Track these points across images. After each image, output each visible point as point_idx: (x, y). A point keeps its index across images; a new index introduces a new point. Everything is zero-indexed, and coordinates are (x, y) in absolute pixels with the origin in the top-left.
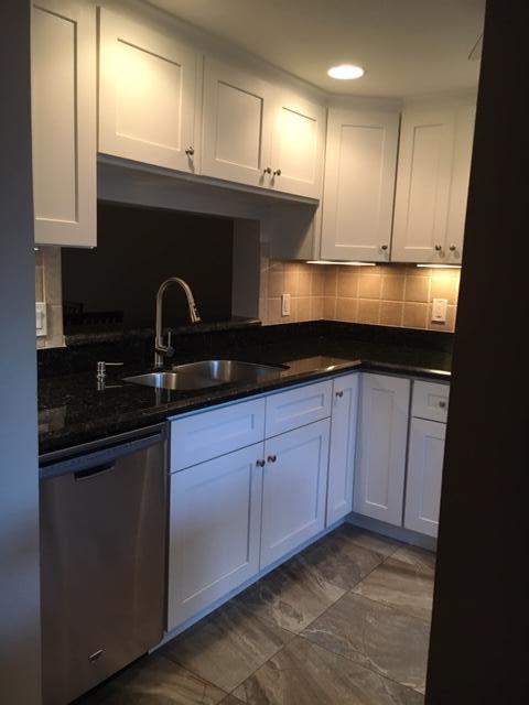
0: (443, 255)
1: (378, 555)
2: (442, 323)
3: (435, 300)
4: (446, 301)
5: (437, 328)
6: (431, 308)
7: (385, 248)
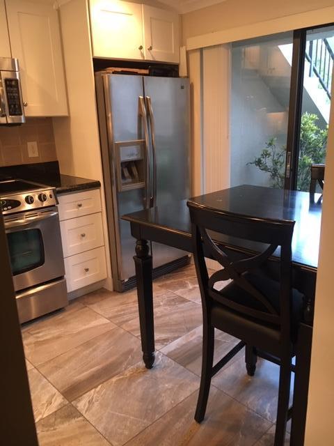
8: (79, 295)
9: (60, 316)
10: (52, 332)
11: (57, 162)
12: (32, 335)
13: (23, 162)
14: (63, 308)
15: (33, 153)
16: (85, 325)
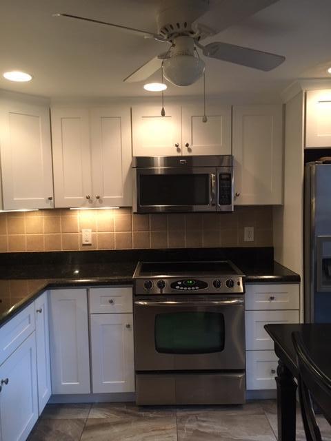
0: (91, 202)
1: (79, 420)
2: (90, 245)
3: (83, 230)
4: (90, 230)
5: (87, 249)
6: (81, 235)
7: (50, 199)
8: (265, 396)
9: (233, 413)
10: (215, 427)
11: (272, 248)
12: (198, 420)
13: (238, 245)
14: (241, 405)
15: (249, 237)
16: (250, 435)
